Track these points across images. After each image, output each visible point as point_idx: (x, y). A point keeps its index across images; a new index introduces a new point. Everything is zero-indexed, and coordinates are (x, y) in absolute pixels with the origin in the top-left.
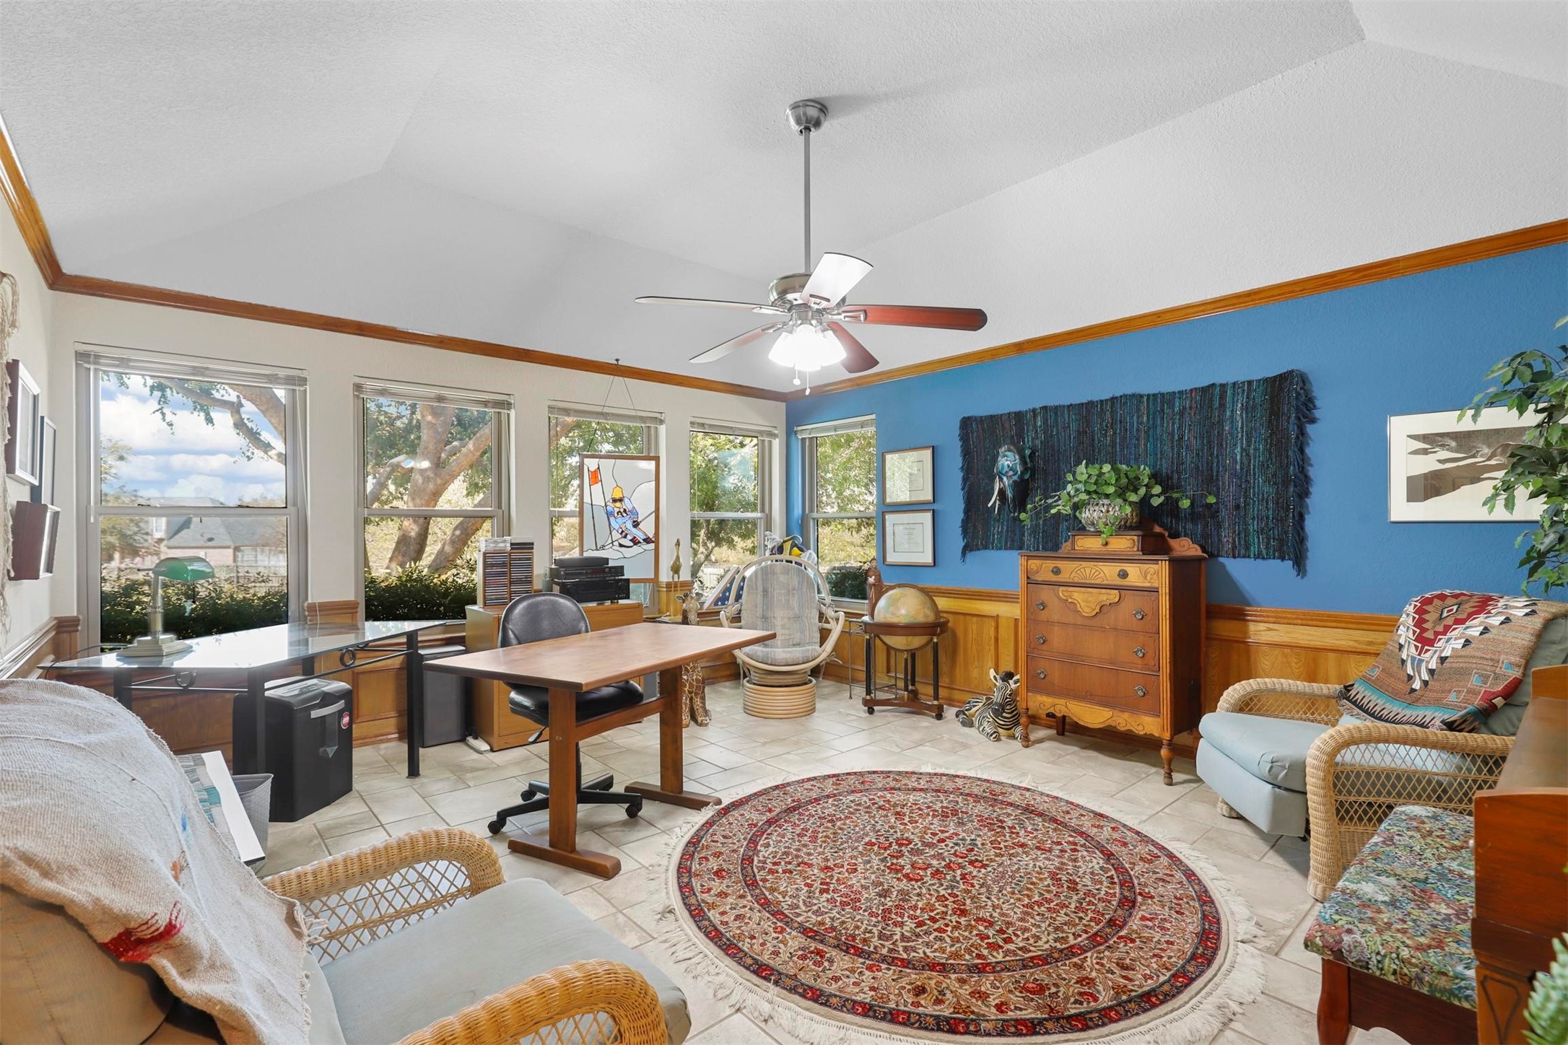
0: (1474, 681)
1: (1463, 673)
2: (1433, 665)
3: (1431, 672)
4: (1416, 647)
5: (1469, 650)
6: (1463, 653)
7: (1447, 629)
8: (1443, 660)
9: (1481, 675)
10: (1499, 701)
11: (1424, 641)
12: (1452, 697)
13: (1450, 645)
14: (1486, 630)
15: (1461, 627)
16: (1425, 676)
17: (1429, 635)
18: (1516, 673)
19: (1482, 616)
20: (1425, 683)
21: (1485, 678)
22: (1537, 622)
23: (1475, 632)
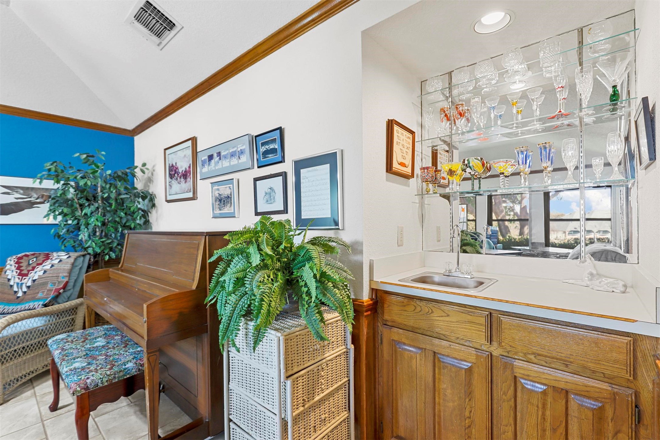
0: (49, 286)
1: (45, 284)
2: (29, 284)
3: (28, 287)
4: (19, 278)
5: (46, 275)
6: (43, 276)
7: (33, 268)
8: (34, 281)
9: (52, 283)
10: (61, 291)
11: (22, 275)
12: (40, 295)
13: (37, 274)
14: (52, 266)
15: (41, 267)
16: (25, 289)
17: (25, 272)
18: (66, 280)
19: (49, 261)
20: (25, 292)
21: (54, 284)
22: (72, 260)
23: (48, 267)
